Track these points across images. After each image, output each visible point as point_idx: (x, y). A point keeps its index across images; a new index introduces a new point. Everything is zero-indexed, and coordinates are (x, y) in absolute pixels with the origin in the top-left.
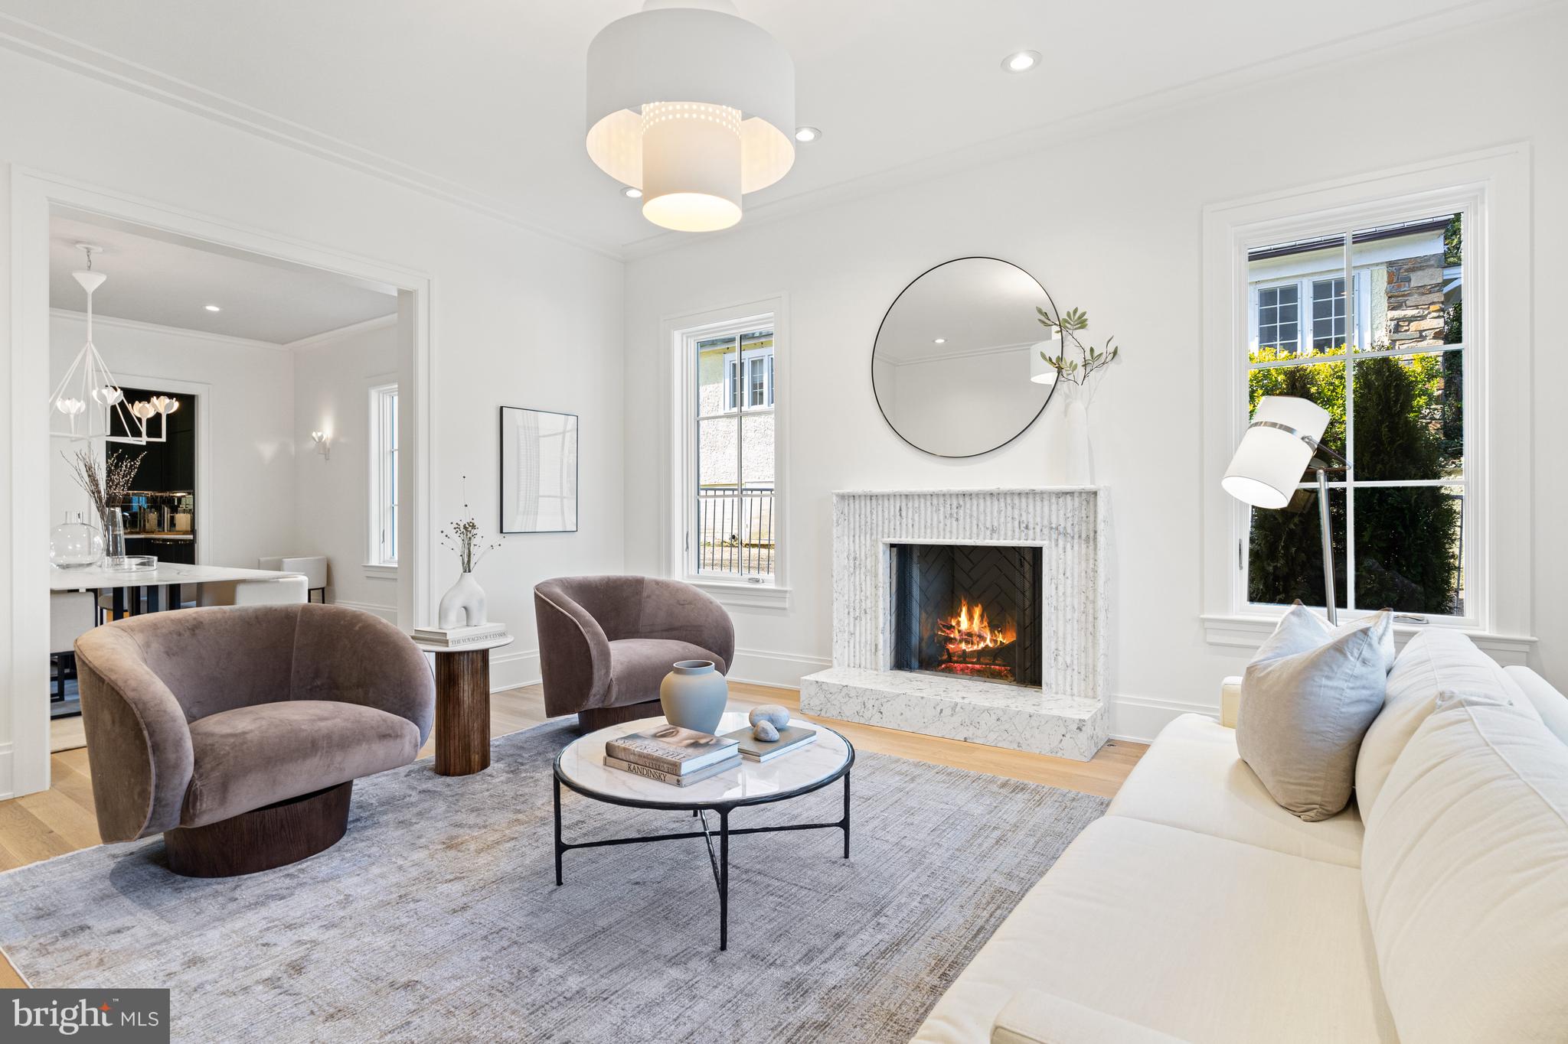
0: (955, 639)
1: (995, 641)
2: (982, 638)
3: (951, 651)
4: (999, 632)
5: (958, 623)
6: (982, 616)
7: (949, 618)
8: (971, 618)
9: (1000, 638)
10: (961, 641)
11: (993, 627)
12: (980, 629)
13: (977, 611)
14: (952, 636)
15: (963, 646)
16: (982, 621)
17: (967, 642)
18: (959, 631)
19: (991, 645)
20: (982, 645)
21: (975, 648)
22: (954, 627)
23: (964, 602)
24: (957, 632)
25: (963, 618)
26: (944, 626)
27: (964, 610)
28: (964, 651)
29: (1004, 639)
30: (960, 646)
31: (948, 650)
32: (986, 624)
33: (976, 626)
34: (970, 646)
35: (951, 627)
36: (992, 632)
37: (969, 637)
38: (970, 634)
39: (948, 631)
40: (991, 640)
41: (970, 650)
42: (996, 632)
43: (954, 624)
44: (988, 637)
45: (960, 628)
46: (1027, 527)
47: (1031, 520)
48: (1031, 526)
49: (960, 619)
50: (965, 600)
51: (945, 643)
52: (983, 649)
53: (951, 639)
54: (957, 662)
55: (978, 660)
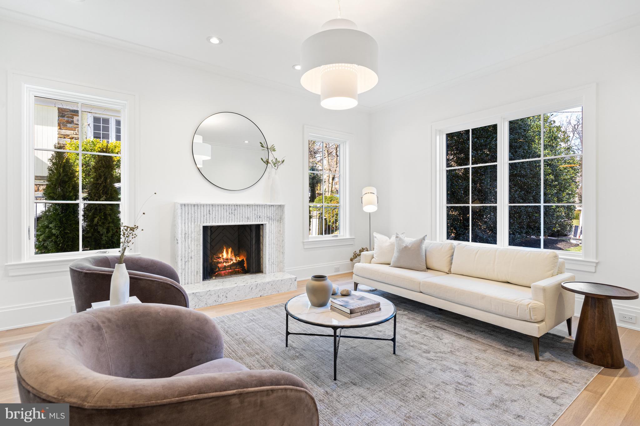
0: (221, 262)
1: (237, 260)
2: (232, 260)
3: (220, 267)
4: (238, 257)
5: (223, 256)
6: (232, 252)
7: (219, 254)
8: (227, 253)
9: (238, 259)
10: (224, 262)
11: (236, 255)
12: (231, 257)
13: (230, 250)
14: (220, 261)
15: (225, 264)
16: (231, 254)
17: (226, 262)
18: (223, 259)
19: (235, 262)
20: (232, 262)
21: (229, 264)
22: (221, 257)
23: (224, 247)
24: (222, 259)
25: (225, 254)
26: (216, 258)
27: (225, 250)
28: (225, 266)
29: (239, 259)
30: (223, 264)
31: (218, 267)
32: (233, 254)
33: (229, 256)
34: (227, 263)
35: (219, 258)
36: (235, 257)
37: (227, 260)
38: (227, 259)
39: (218, 259)
40: (235, 260)
41: (227, 265)
42: (237, 257)
43: (221, 256)
44: (234, 259)
45: (223, 258)
46: (260, 217)
47: (261, 215)
48: (261, 217)
49: (223, 254)
50: (225, 246)
51: (217, 264)
52: (232, 264)
53: (220, 262)
54: (222, 271)
55: (231, 268)
